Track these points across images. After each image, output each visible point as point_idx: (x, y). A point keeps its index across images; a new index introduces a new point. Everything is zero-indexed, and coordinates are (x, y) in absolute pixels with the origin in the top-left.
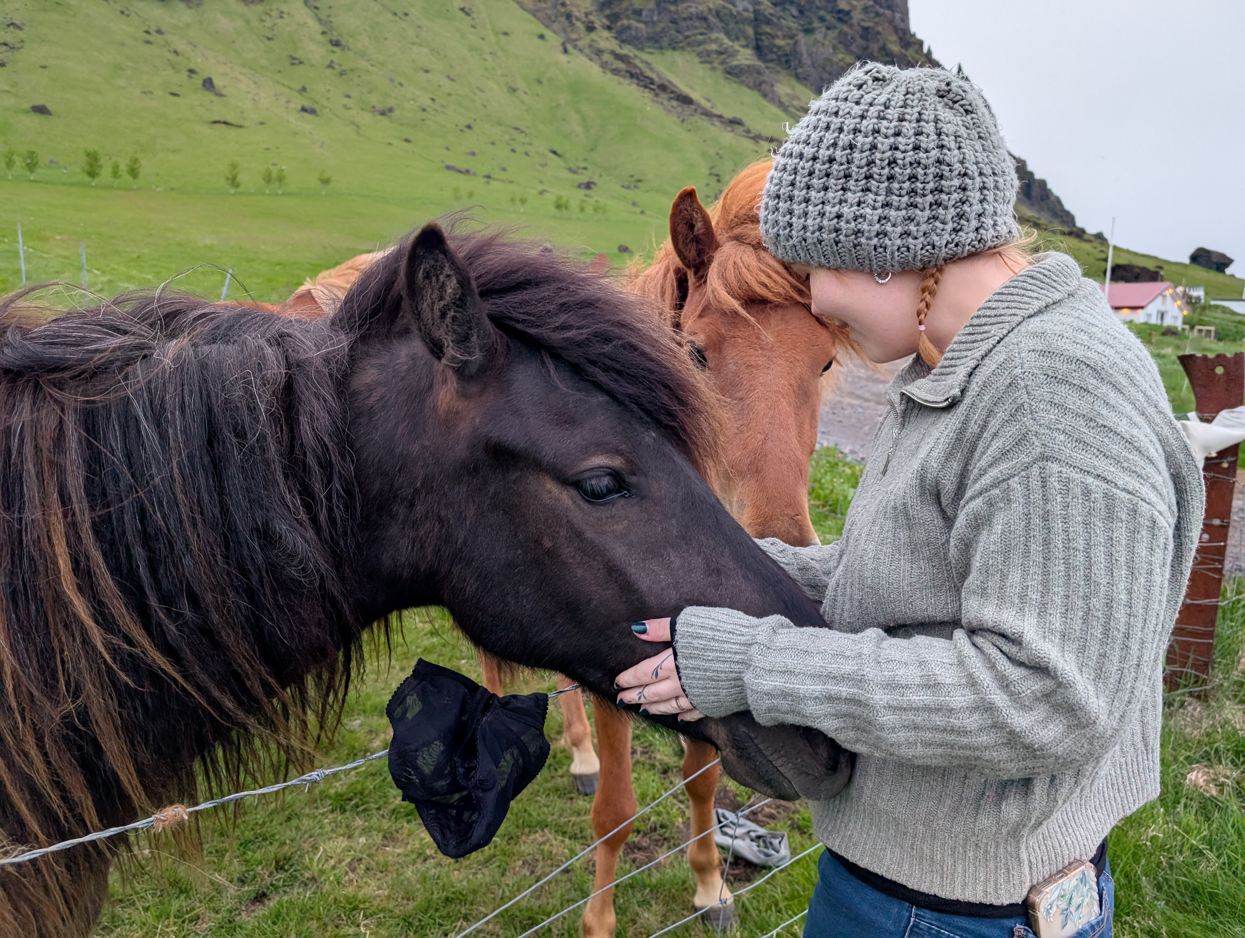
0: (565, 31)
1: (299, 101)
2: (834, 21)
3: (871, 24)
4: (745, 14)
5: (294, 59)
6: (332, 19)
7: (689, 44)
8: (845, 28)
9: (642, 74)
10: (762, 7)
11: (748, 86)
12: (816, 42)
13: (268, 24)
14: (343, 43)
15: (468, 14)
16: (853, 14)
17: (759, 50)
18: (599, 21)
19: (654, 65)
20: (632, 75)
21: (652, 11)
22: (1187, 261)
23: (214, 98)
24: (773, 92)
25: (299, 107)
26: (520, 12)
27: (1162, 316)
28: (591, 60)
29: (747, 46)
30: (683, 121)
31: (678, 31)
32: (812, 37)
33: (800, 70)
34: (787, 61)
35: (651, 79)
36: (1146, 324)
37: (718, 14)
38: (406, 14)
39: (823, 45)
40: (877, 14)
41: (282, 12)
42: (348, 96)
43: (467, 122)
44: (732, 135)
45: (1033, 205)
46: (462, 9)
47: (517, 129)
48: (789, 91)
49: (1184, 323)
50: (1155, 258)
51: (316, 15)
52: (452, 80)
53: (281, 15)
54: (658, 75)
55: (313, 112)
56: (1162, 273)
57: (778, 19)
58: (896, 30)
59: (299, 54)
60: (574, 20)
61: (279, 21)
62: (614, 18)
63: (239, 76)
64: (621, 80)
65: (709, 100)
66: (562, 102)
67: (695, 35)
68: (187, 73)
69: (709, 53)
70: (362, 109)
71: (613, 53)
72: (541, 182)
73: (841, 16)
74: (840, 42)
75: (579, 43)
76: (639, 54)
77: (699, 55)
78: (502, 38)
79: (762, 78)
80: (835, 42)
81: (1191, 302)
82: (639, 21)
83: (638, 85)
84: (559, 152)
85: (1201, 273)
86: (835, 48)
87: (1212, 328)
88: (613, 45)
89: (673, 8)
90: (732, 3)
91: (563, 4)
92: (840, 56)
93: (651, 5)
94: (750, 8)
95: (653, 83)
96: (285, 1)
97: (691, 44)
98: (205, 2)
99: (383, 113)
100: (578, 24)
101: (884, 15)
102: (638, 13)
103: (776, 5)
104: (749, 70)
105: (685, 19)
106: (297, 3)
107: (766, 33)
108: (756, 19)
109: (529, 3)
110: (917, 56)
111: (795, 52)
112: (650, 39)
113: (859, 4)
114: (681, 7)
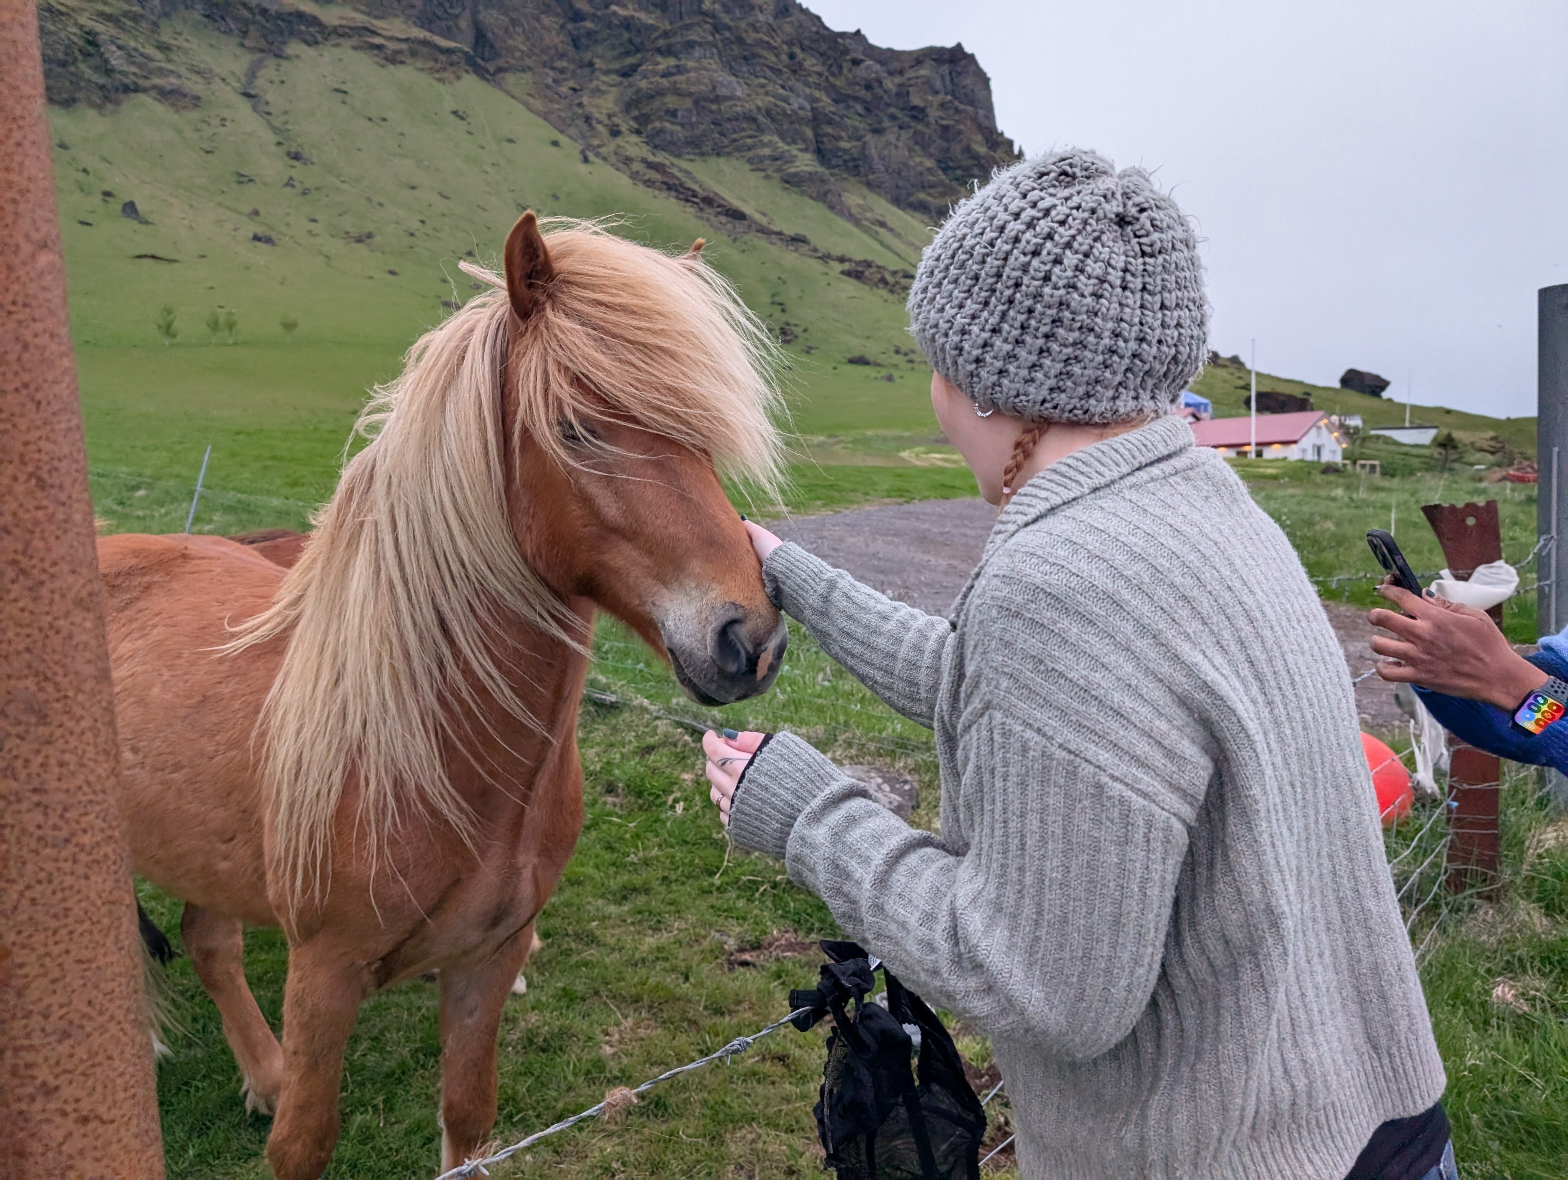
0: (584, 137)
1: (250, 228)
2: (907, 119)
3: (951, 122)
4: (800, 112)
5: (242, 176)
6: (289, 127)
8: (920, 127)
9: (681, 185)
10: (821, 105)
11: (811, 197)
12: (888, 143)
13: (206, 134)
14: (304, 155)
15: (463, 119)
16: (928, 110)
17: (821, 154)
18: (625, 124)
19: (695, 174)
20: (670, 188)
21: (689, 110)
22: (1337, 385)
23: (138, 226)
24: (842, 203)
25: (251, 236)
26: (527, 114)
27: (1319, 450)
28: (618, 169)
29: (805, 150)
30: (735, 240)
31: (722, 134)
32: (883, 140)
33: (871, 177)
34: (856, 167)
35: (693, 191)
36: (1302, 461)
37: (768, 113)
38: (385, 120)
39: (896, 147)
40: (957, 110)
41: (224, 119)
42: (314, 221)
43: (466, 247)
44: (795, 254)
46: (455, 113)
48: (861, 202)
49: (1345, 458)
50: (1301, 383)
51: (269, 122)
52: (447, 198)
53: (223, 122)
54: (701, 185)
55: (268, 240)
56: (1312, 400)
57: (842, 117)
58: (981, 128)
59: (249, 170)
60: (594, 123)
61: (221, 130)
62: (643, 120)
63: (170, 199)
64: (657, 193)
65: (764, 214)
67: (743, 138)
68: (101, 197)
69: (761, 159)
70: (333, 236)
71: (644, 161)
73: (915, 113)
74: (917, 143)
75: (602, 150)
76: (675, 161)
77: (750, 161)
78: (506, 145)
79: (827, 187)
80: (911, 143)
81: (1347, 432)
82: (673, 123)
83: (677, 198)
85: (1355, 398)
86: (910, 150)
87: (1377, 462)
88: (645, 152)
89: (714, 107)
90: (786, 100)
91: (580, 105)
92: (918, 160)
93: (688, 103)
94: (808, 106)
95: (695, 196)
96: (228, 106)
97: (736, 149)
98: (125, 107)
99: (359, 240)
100: (600, 127)
101: (964, 111)
102: (673, 113)
103: (836, 102)
104: (811, 177)
105: (729, 120)
106: (244, 107)
107: (829, 135)
108: (815, 119)
109: (538, 104)
110: (1007, 158)
111: (863, 156)
112: (689, 143)
113: (935, 100)
114: (724, 106)
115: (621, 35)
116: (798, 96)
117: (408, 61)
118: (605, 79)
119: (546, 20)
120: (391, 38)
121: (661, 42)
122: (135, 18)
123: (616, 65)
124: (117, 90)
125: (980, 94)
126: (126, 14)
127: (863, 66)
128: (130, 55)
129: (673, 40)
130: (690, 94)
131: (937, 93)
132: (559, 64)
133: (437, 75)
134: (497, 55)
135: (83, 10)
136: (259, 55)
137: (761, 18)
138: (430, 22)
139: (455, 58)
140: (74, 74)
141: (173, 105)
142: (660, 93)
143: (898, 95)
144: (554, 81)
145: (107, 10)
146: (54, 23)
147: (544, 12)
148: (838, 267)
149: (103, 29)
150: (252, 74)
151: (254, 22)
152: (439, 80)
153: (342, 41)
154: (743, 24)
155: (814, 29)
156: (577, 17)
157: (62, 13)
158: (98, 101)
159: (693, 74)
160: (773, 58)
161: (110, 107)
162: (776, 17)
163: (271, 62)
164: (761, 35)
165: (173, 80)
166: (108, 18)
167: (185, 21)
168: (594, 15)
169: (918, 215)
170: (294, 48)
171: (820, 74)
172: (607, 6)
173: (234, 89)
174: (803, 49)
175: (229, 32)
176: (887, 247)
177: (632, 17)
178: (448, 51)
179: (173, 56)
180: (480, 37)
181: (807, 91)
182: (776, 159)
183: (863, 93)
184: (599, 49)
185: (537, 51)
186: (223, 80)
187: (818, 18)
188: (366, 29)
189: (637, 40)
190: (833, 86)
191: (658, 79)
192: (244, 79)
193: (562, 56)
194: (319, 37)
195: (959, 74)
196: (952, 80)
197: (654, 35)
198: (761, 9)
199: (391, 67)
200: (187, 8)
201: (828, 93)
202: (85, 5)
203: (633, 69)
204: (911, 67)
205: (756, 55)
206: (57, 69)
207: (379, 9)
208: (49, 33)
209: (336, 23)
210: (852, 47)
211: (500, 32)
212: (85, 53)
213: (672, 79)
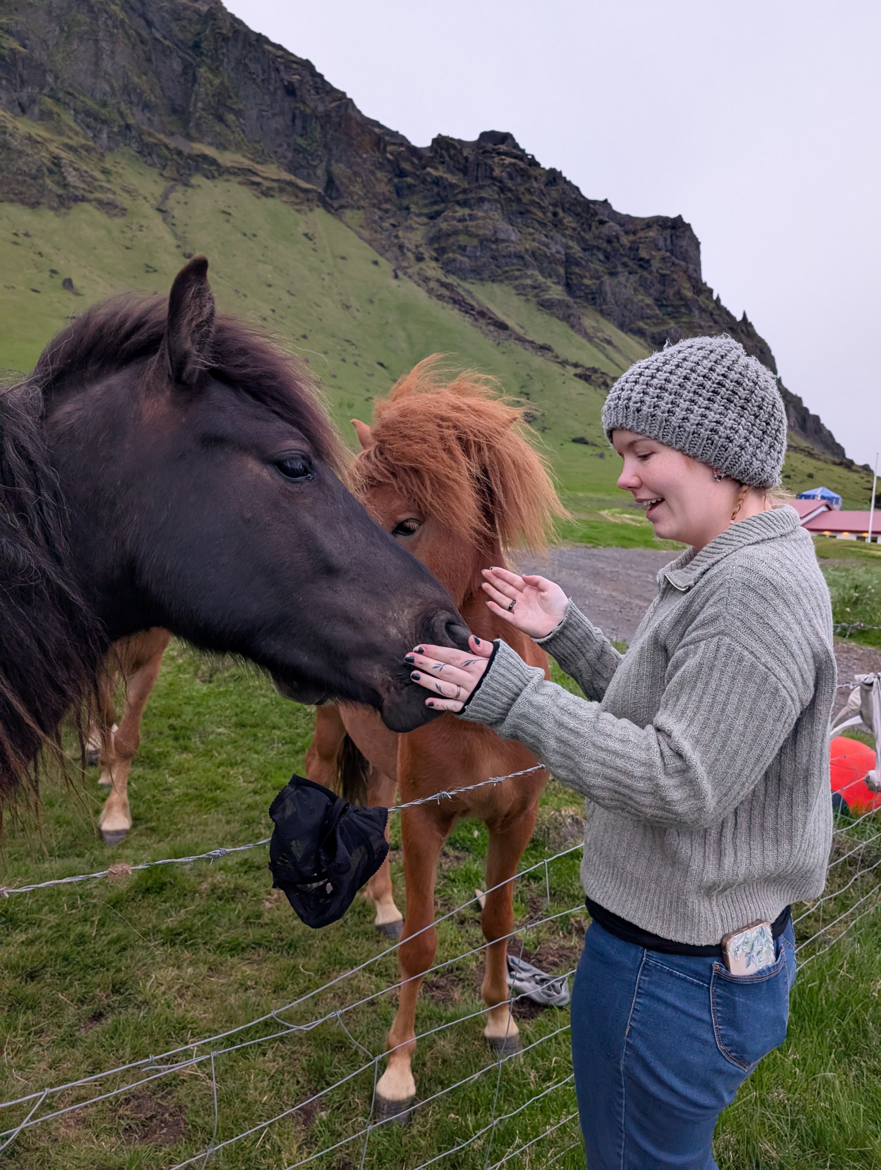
0: (397, 259)
2: (635, 267)
3: (668, 272)
4: (558, 256)
5: (148, 266)
6: (186, 235)
7: (507, 278)
8: (645, 274)
9: (463, 300)
10: (573, 251)
11: (558, 318)
12: (619, 283)
13: (129, 235)
15: (311, 239)
16: (652, 262)
17: (569, 287)
18: (427, 253)
19: (474, 294)
20: (455, 302)
21: (475, 247)
23: (72, 296)
24: (580, 324)
26: (356, 240)
28: (419, 285)
29: (558, 283)
30: (499, 344)
31: (498, 267)
32: (616, 280)
33: (604, 307)
34: (593, 299)
35: (472, 306)
37: (533, 254)
38: (255, 236)
39: (625, 286)
40: (673, 264)
41: (141, 226)
43: (302, 333)
44: (542, 359)
45: (807, 436)
46: (306, 235)
47: (348, 341)
48: (594, 324)
51: (173, 230)
52: (293, 295)
53: (141, 228)
54: (478, 303)
57: (587, 261)
59: (155, 264)
60: (405, 251)
61: (139, 234)
62: (441, 251)
63: (97, 279)
64: (445, 304)
65: (522, 327)
66: (391, 320)
67: (513, 270)
68: (49, 273)
69: (524, 287)
71: (438, 281)
72: (368, 390)
73: (642, 263)
74: (641, 285)
75: (410, 271)
76: (462, 283)
77: (516, 288)
78: (340, 261)
79: (570, 312)
80: (637, 285)
82: (463, 255)
83: (460, 310)
84: (385, 364)
86: (635, 290)
88: (439, 274)
89: (494, 246)
90: (547, 245)
91: (397, 237)
92: (640, 297)
93: (475, 242)
94: (562, 251)
95: (473, 309)
96: (146, 217)
98: (73, 211)
100: (409, 254)
101: (679, 265)
102: (463, 248)
103: (585, 250)
104: (560, 303)
105: (504, 256)
106: (157, 219)
107: (575, 273)
108: (567, 261)
109: (366, 234)
110: (707, 302)
111: (600, 291)
112: (473, 271)
113: (658, 255)
114: (501, 246)
115: (432, 189)
116: (556, 243)
117: (277, 195)
118: (418, 219)
119: (379, 174)
120: (266, 178)
121: (460, 197)
122: (88, 150)
123: (426, 211)
124: (69, 199)
125: (692, 253)
126: (83, 146)
127: (606, 226)
128: (82, 175)
129: (470, 196)
130: (478, 236)
131: (659, 250)
132: (385, 206)
133: (297, 207)
134: (340, 196)
135: (53, 141)
136: (173, 183)
137: (535, 185)
138: (296, 168)
139: (310, 196)
140: (41, 186)
141: (107, 213)
142: (456, 233)
143: (630, 249)
144: (380, 218)
145: (70, 142)
146: (32, 148)
147: (377, 168)
148: (572, 371)
149: (66, 156)
150: (165, 197)
151: (172, 160)
152: (298, 211)
153: (232, 178)
154: (522, 189)
155: (574, 196)
156: (402, 174)
157: (38, 142)
158: (55, 205)
159: (481, 222)
160: (540, 214)
161: (63, 210)
162: (547, 185)
163: (180, 188)
164: (534, 198)
165: (111, 196)
166: (70, 148)
167: (123, 154)
168: (414, 174)
169: (637, 338)
170: (197, 179)
171: (574, 229)
172: (424, 168)
173: (152, 207)
174: (564, 210)
175: (152, 165)
176: (611, 360)
177: (441, 177)
178: (306, 191)
179: (111, 178)
180: (330, 182)
181: (564, 240)
182: (535, 288)
183: (605, 245)
184: (415, 198)
185: (370, 195)
186: (145, 198)
187: (577, 189)
188: (250, 170)
189: (443, 194)
190: (583, 238)
191: (455, 222)
192: (160, 199)
193: (387, 200)
194: (216, 174)
195: (677, 237)
196: (672, 241)
197: (456, 191)
198: (536, 179)
199: (264, 199)
200: (126, 145)
201: (579, 243)
202: (55, 138)
203: (438, 214)
204: (642, 229)
205: (529, 211)
206: (29, 181)
207: (261, 157)
208: (28, 155)
209: (229, 164)
210: (600, 211)
211: (345, 181)
212: (51, 172)
213: (465, 223)
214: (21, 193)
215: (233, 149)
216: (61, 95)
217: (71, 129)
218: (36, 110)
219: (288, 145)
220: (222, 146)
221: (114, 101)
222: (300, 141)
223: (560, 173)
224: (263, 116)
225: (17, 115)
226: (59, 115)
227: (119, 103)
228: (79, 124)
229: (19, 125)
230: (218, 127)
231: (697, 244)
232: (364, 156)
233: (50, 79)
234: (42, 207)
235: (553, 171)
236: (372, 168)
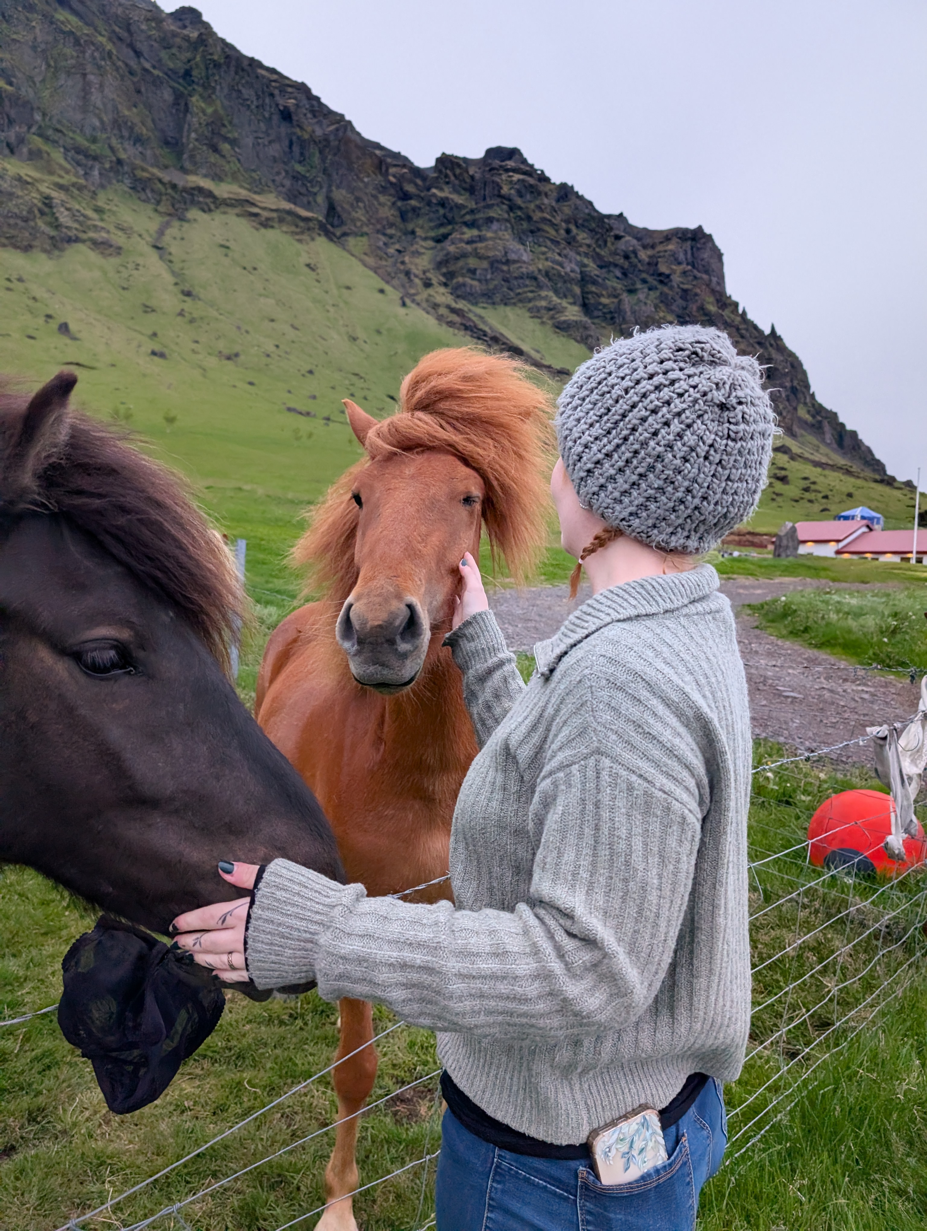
0: (403, 286)
1: (150, 346)
2: (655, 283)
3: (690, 287)
5: (147, 307)
6: (184, 271)
7: (521, 301)
8: (666, 289)
9: (475, 326)
10: (588, 269)
11: (575, 340)
12: (639, 301)
13: (125, 275)
14: (194, 293)
15: (313, 270)
16: (673, 276)
17: (586, 307)
18: (435, 278)
19: (487, 319)
20: (466, 328)
21: (486, 270)
23: (68, 341)
25: (150, 351)
26: (361, 268)
28: (428, 313)
29: (574, 303)
31: (510, 289)
32: (635, 298)
33: (624, 326)
34: (612, 318)
35: (484, 331)
37: (547, 274)
38: (255, 269)
39: (645, 304)
40: (695, 278)
41: (138, 265)
42: (197, 342)
43: (308, 368)
45: (845, 454)
46: (308, 265)
47: (356, 375)
51: (170, 267)
52: (296, 329)
53: (137, 267)
55: (162, 355)
57: (604, 279)
58: (713, 291)
59: (153, 303)
60: (412, 277)
61: (135, 272)
62: (450, 275)
63: (94, 322)
64: (456, 331)
65: (538, 352)
66: (400, 351)
67: (526, 292)
68: (44, 319)
69: (538, 310)
70: (209, 354)
71: (448, 307)
73: (662, 278)
74: (662, 302)
75: (418, 298)
76: (473, 308)
77: (530, 310)
78: (344, 291)
79: (589, 333)
80: (657, 301)
82: (473, 279)
83: (472, 336)
84: (395, 397)
86: (656, 307)
88: (448, 300)
89: (505, 268)
91: (403, 263)
92: (661, 314)
93: (485, 264)
94: (577, 269)
95: (485, 335)
96: (141, 255)
97: (522, 300)
98: (68, 253)
99: (229, 358)
100: (417, 281)
101: (701, 278)
102: (473, 272)
103: (601, 267)
104: (577, 325)
105: (516, 278)
106: (153, 257)
107: (592, 292)
108: (583, 279)
109: (370, 261)
110: (732, 316)
111: (619, 310)
112: (484, 295)
113: (679, 269)
114: (513, 267)
115: (438, 211)
116: (571, 261)
117: (276, 225)
118: (424, 244)
119: (382, 199)
120: (264, 209)
121: (468, 218)
122: (80, 188)
123: (432, 234)
124: (62, 240)
125: (714, 265)
126: (74, 185)
127: (623, 240)
128: (73, 214)
129: (477, 216)
130: (487, 258)
131: (680, 263)
132: (390, 231)
133: (297, 237)
134: (342, 223)
135: (44, 181)
136: (167, 218)
137: (546, 201)
138: (295, 197)
139: (311, 224)
140: (33, 228)
141: (102, 253)
142: (464, 255)
143: (649, 264)
144: (385, 244)
145: (61, 181)
146: (22, 189)
147: (380, 192)
149: (57, 196)
150: (161, 233)
151: (166, 194)
152: (300, 241)
153: (229, 210)
154: (532, 206)
155: (587, 211)
156: (406, 197)
157: (28, 183)
158: (48, 248)
159: (491, 243)
160: (553, 232)
161: (56, 253)
162: (558, 201)
163: (176, 223)
164: (546, 215)
165: (104, 235)
166: (61, 187)
167: (116, 191)
168: (418, 196)
170: (193, 213)
171: (589, 246)
172: (429, 189)
173: (147, 243)
174: (577, 227)
175: (147, 201)
177: (447, 198)
178: (307, 220)
180: (332, 209)
181: (578, 258)
182: (550, 309)
183: (621, 261)
184: (420, 222)
185: (373, 221)
186: (140, 236)
187: (591, 203)
188: (247, 201)
189: (450, 215)
190: (598, 254)
191: (463, 245)
192: (155, 235)
193: (392, 225)
194: (212, 206)
195: (698, 249)
196: (693, 254)
197: (463, 212)
198: (546, 195)
199: (263, 230)
200: (118, 181)
201: (594, 261)
202: (46, 177)
203: (445, 237)
204: (661, 243)
205: (539, 230)
206: (21, 223)
207: (258, 187)
208: (18, 197)
209: (226, 196)
210: (615, 226)
211: (346, 206)
212: (42, 213)
213: (474, 245)
214: (13, 237)
215: (229, 180)
216: (50, 132)
217: (62, 167)
218: (25, 150)
219: (287, 172)
220: (218, 178)
221: (104, 136)
222: (299, 168)
223: (572, 187)
224: (259, 144)
225: (5, 156)
226: (48, 154)
227: (109, 138)
228: (69, 163)
229: (8, 167)
230: (213, 158)
231: (720, 256)
232: (366, 180)
233: (38, 117)
234: (34, 250)
235: (564, 186)
236: (374, 192)
